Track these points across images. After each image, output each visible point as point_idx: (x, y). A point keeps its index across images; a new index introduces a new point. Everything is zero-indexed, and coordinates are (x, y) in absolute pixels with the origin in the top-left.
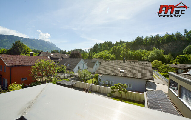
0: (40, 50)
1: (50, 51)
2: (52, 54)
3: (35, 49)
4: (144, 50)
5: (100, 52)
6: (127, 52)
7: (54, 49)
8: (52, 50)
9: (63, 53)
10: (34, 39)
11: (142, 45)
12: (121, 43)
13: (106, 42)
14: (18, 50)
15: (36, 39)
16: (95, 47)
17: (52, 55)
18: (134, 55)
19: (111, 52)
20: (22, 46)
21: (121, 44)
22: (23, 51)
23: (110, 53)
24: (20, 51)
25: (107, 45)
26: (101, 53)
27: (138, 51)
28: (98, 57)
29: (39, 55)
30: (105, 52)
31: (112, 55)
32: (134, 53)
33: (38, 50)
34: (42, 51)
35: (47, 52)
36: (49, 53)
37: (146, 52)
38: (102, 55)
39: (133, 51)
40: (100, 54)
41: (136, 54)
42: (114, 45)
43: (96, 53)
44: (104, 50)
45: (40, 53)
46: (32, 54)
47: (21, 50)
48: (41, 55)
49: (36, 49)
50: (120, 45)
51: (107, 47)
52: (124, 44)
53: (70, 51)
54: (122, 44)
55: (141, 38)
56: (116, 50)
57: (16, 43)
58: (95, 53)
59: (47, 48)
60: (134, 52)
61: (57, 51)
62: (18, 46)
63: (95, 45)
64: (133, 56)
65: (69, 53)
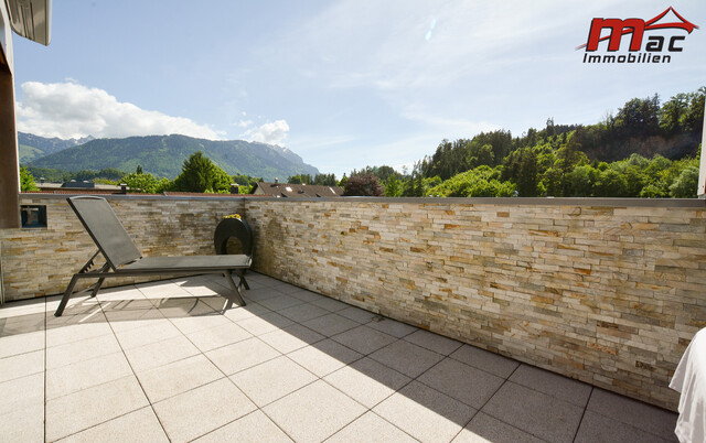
0: (255, 177)
1: (283, 180)
2: (289, 189)
3: (242, 174)
4: (650, 157)
5: (458, 176)
6: (570, 171)
7: (298, 172)
8: (293, 175)
9: (325, 184)
10: (237, 142)
11: (654, 135)
12: (552, 131)
13: (482, 136)
14: (198, 179)
15: (242, 142)
16: (438, 155)
17: (289, 193)
18: (600, 180)
19: (499, 172)
20: (207, 167)
21: (550, 138)
22: (210, 181)
23: (495, 177)
24: (203, 181)
25: (488, 147)
26: (459, 179)
27: (621, 164)
28: (448, 192)
29: (252, 192)
30: (477, 174)
31: (504, 185)
32: (604, 174)
33: (250, 178)
34: (261, 180)
35: (274, 182)
36: (279, 185)
37: (662, 167)
38: (464, 186)
39: (601, 164)
40: (455, 184)
41: (612, 176)
42: (519, 143)
43: (443, 180)
44: (475, 164)
45: (256, 186)
46: (234, 190)
47: (206, 178)
48: (259, 192)
49: (244, 174)
50: (546, 141)
51: (486, 153)
52: (565, 137)
53: (348, 176)
54: (555, 139)
55: (646, 103)
56: (522, 164)
57: (192, 159)
58: (437, 177)
59: (275, 170)
60: (603, 169)
61: (306, 179)
62: (198, 169)
63: (439, 151)
64: (597, 184)
65: (344, 182)
